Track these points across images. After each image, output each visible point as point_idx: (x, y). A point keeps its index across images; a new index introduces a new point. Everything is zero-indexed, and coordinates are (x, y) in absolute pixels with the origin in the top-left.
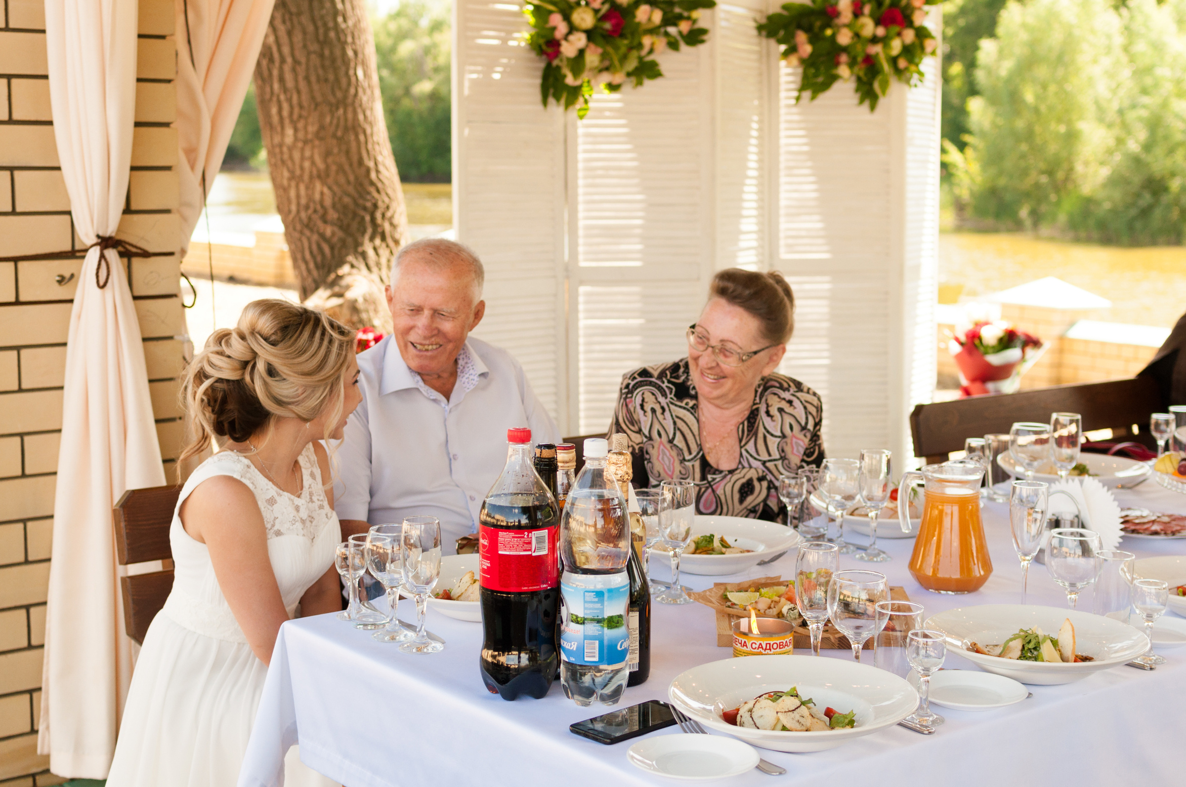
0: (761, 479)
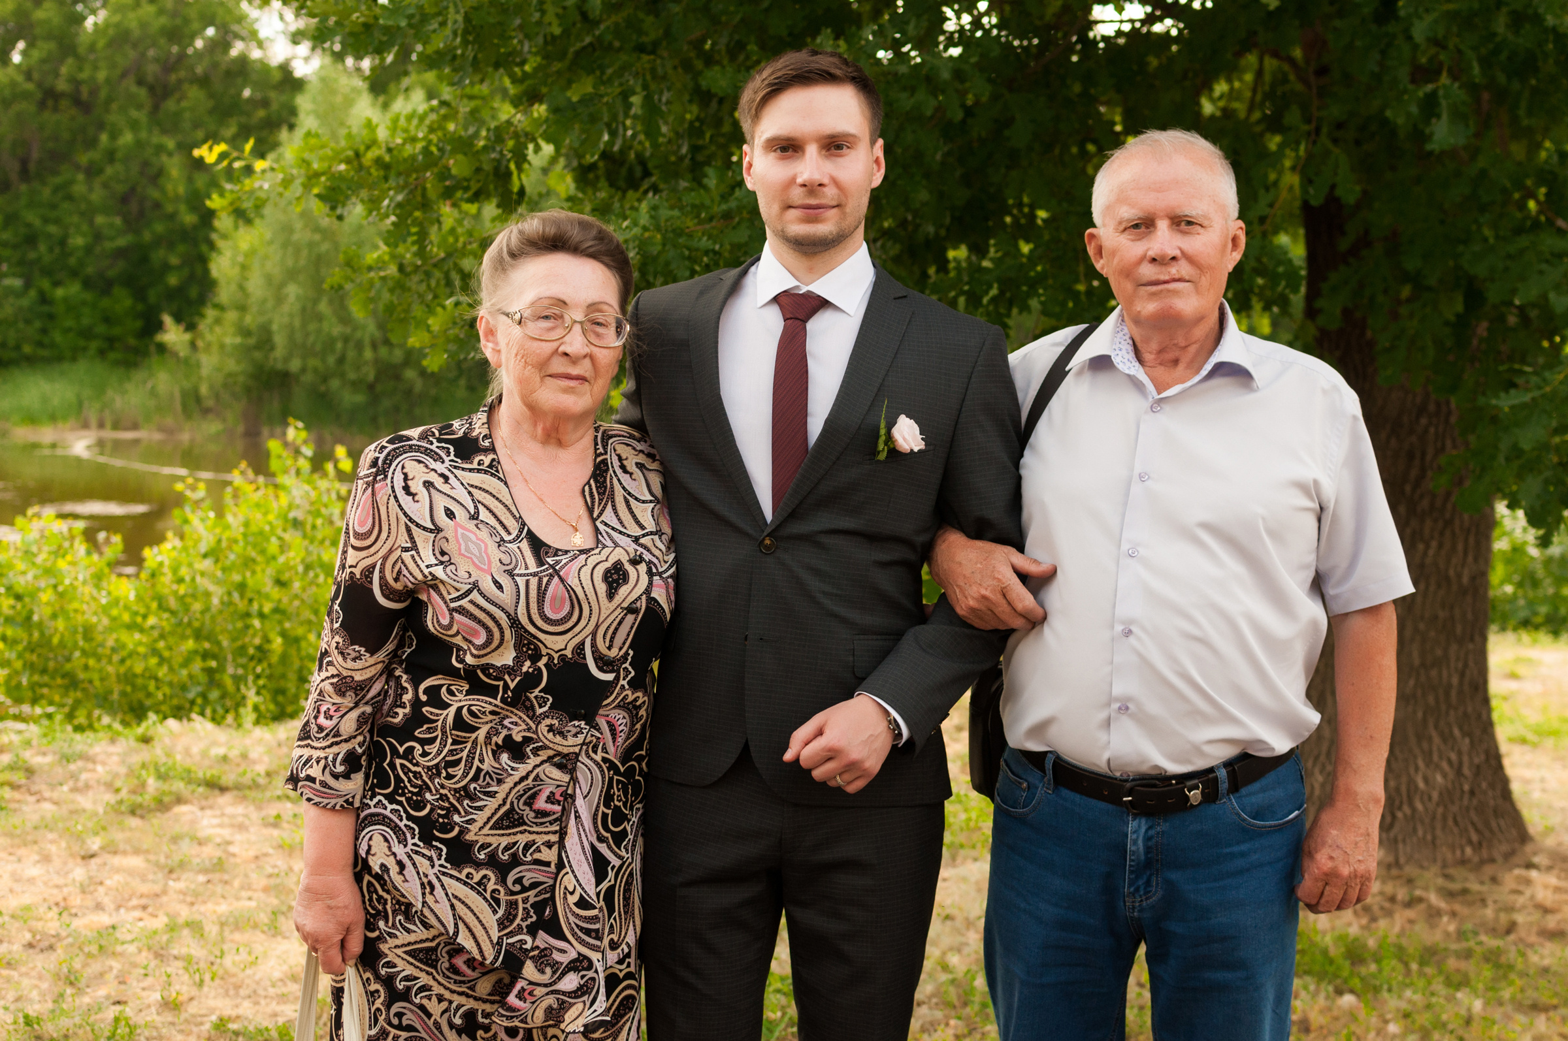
0: (635, 562)
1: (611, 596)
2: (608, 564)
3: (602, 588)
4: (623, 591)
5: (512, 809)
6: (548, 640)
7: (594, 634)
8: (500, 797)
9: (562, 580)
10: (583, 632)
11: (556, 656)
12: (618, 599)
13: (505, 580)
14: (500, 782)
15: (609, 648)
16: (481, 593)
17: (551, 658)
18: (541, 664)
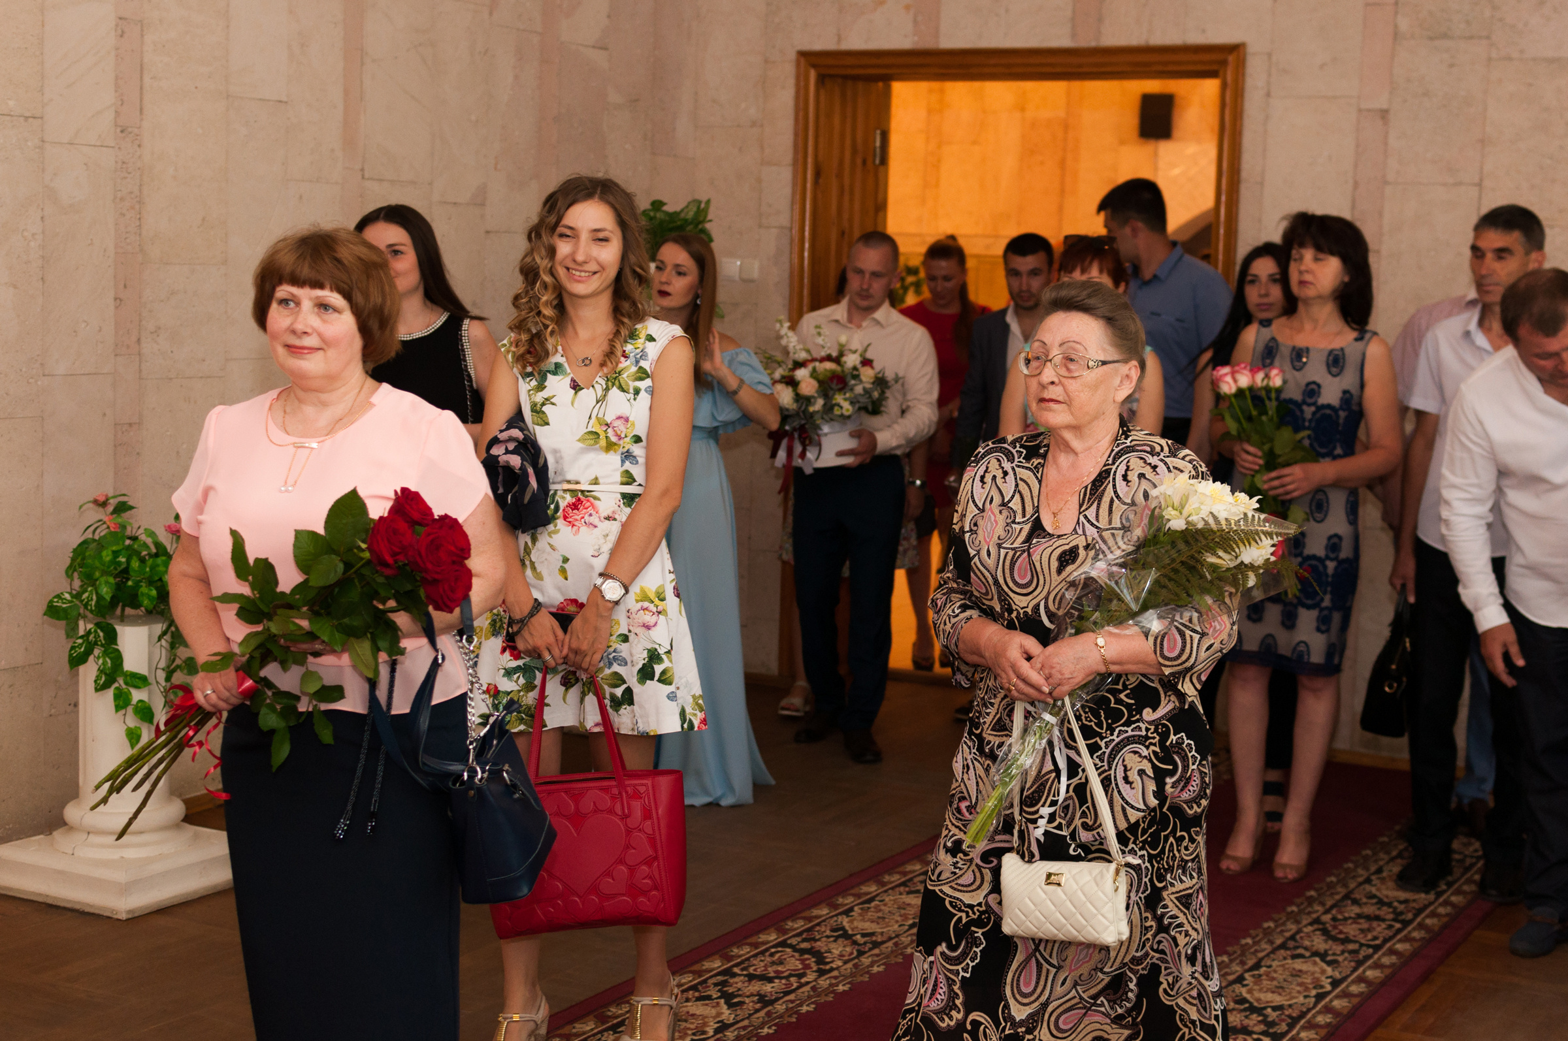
1: (1059, 572)
2: (1067, 547)
3: (1055, 564)
4: (1069, 569)
5: (1000, 718)
6: (1016, 598)
7: (1046, 598)
8: (996, 706)
9: (1029, 555)
10: (1039, 596)
11: (1022, 611)
12: (1064, 574)
13: (993, 551)
14: (995, 696)
15: (1058, 609)
16: (980, 561)
17: (1018, 613)
18: (1014, 615)
